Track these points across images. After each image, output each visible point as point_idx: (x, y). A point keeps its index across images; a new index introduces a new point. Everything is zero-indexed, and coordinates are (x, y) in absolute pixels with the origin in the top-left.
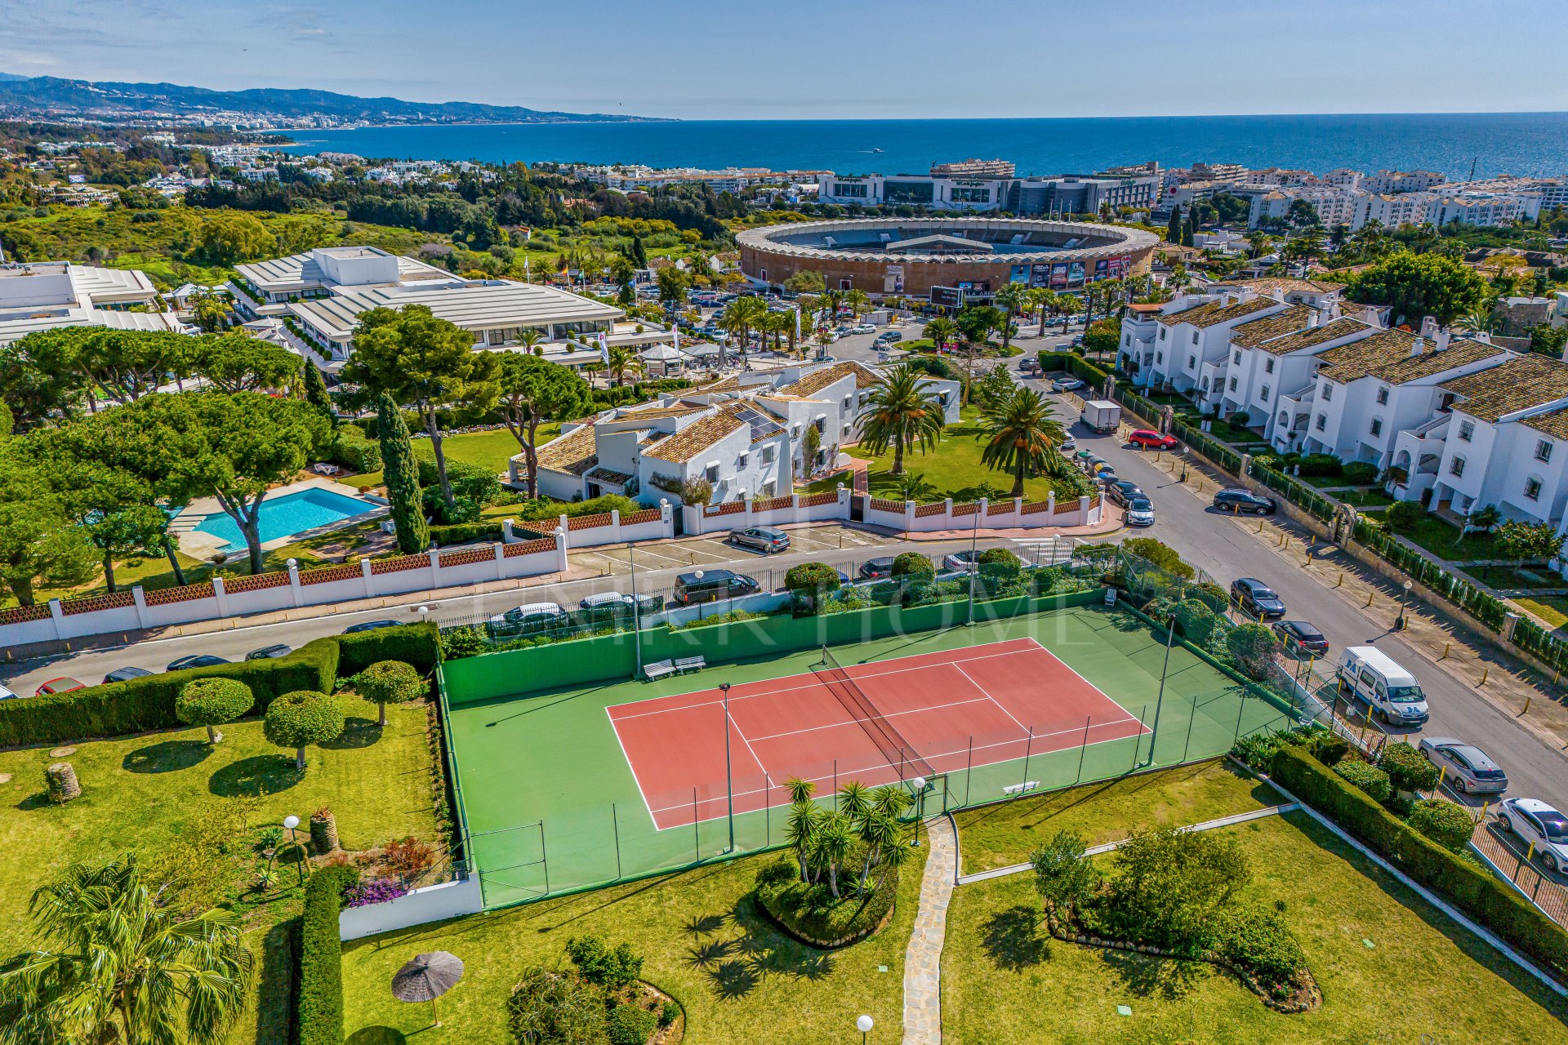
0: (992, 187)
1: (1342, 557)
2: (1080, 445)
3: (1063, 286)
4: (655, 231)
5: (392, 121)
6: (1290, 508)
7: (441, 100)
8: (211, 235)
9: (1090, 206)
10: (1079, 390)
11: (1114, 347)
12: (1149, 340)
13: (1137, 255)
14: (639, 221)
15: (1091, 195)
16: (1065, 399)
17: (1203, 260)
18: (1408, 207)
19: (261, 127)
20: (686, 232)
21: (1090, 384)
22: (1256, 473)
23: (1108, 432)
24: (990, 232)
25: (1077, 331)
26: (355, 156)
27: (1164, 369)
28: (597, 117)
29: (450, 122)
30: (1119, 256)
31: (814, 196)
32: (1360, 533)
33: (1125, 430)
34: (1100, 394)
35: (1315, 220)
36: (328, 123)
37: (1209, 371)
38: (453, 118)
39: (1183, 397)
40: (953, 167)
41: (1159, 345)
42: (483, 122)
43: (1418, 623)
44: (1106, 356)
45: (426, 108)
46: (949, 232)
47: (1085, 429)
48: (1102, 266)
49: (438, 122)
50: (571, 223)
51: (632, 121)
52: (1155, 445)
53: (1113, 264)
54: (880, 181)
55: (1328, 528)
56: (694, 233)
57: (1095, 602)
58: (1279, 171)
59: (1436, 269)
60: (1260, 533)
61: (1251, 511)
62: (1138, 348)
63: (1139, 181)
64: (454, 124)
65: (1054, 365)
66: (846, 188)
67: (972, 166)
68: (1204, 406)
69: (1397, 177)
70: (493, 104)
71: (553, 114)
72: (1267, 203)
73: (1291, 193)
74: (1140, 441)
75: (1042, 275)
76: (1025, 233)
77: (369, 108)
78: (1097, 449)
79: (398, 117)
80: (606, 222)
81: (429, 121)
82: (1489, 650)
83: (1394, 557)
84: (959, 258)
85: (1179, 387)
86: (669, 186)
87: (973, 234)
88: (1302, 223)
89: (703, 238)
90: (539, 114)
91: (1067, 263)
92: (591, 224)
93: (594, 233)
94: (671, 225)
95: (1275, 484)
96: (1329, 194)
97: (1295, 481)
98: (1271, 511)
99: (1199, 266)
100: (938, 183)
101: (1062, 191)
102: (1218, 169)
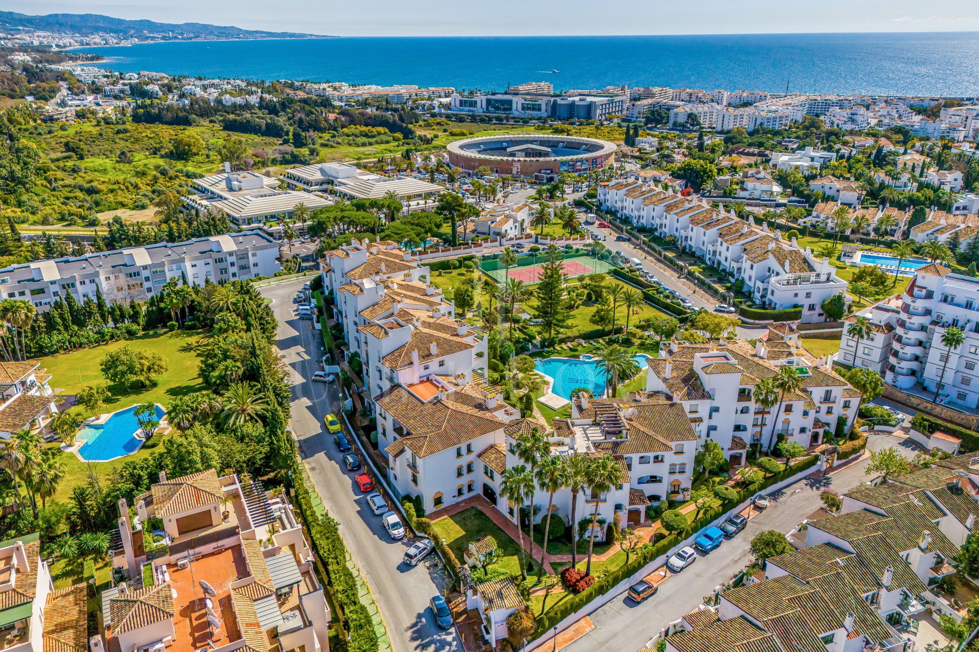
0: (543, 102)
1: (641, 248)
2: (586, 227)
3: (580, 170)
4: (379, 134)
5: (152, 39)
6: (633, 239)
7: (181, 22)
8: (178, 143)
9: (592, 115)
10: (586, 212)
11: (595, 197)
12: (605, 195)
13: (608, 156)
14: (370, 128)
15: (593, 108)
16: (582, 214)
17: (638, 154)
18: (742, 117)
19: (70, 45)
20: (395, 135)
21: (589, 209)
22: (627, 232)
23: (593, 223)
24: (549, 142)
25: (586, 190)
26: (164, 75)
27: (609, 204)
28: (284, 34)
29: (191, 38)
30: (601, 157)
31: (448, 107)
32: (644, 243)
33: (597, 222)
34: (591, 212)
35: (698, 124)
36: (113, 41)
37: (636, 213)
38: (192, 35)
39: (612, 212)
40: (521, 88)
41: (608, 197)
42: (213, 39)
43: (649, 258)
44: (594, 200)
45: (172, 28)
46: (531, 142)
47: (587, 223)
48: (594, 161)
49: (183, 38)
50: (335, 129)
51: (309, 38)
52: (605, 227)
53: (599, 161)
54: (484, 98)
55: (638, 242)
56: (399, 135)
57: (587, 255)
58: (688, 90)
59: (698, 166)
60: (625, 245)
61: (624, 240)
62: (602, 197)
63: (617, 99)
64: (194, 40)
65: (578, 204)
66: (466, 102)
67: (530, 87)
68: (619, 215)
69: (745, 95)
70: (216, 25)
71: (256, 32)
72: (676, 114)
73: (689, 108)
74: (601, 225)
75: (572, 166)
76: (563, 142)
77: (134, 28)
78: (589, 228)
79: (156, 35)
80: (352, 129)
81: (176, 38)
82: (659, 261)
83: (649, 247)
84: (541, 159)
85: (613, 210)
86: (367, 99)
87: (542, 143)
88: (693, 125)
89: (404, 138)
90: (247, 32)
91: (581, 161)
92: (345, 130)
93: (348, 136)
94: (387, 130)
95: (630, 234)
96: (706, 109)
97: (634, 232)
98: (629, 240)
99: (636, 157)
100: (515, 99)
101: (578, 106)
102: (656, 90)
